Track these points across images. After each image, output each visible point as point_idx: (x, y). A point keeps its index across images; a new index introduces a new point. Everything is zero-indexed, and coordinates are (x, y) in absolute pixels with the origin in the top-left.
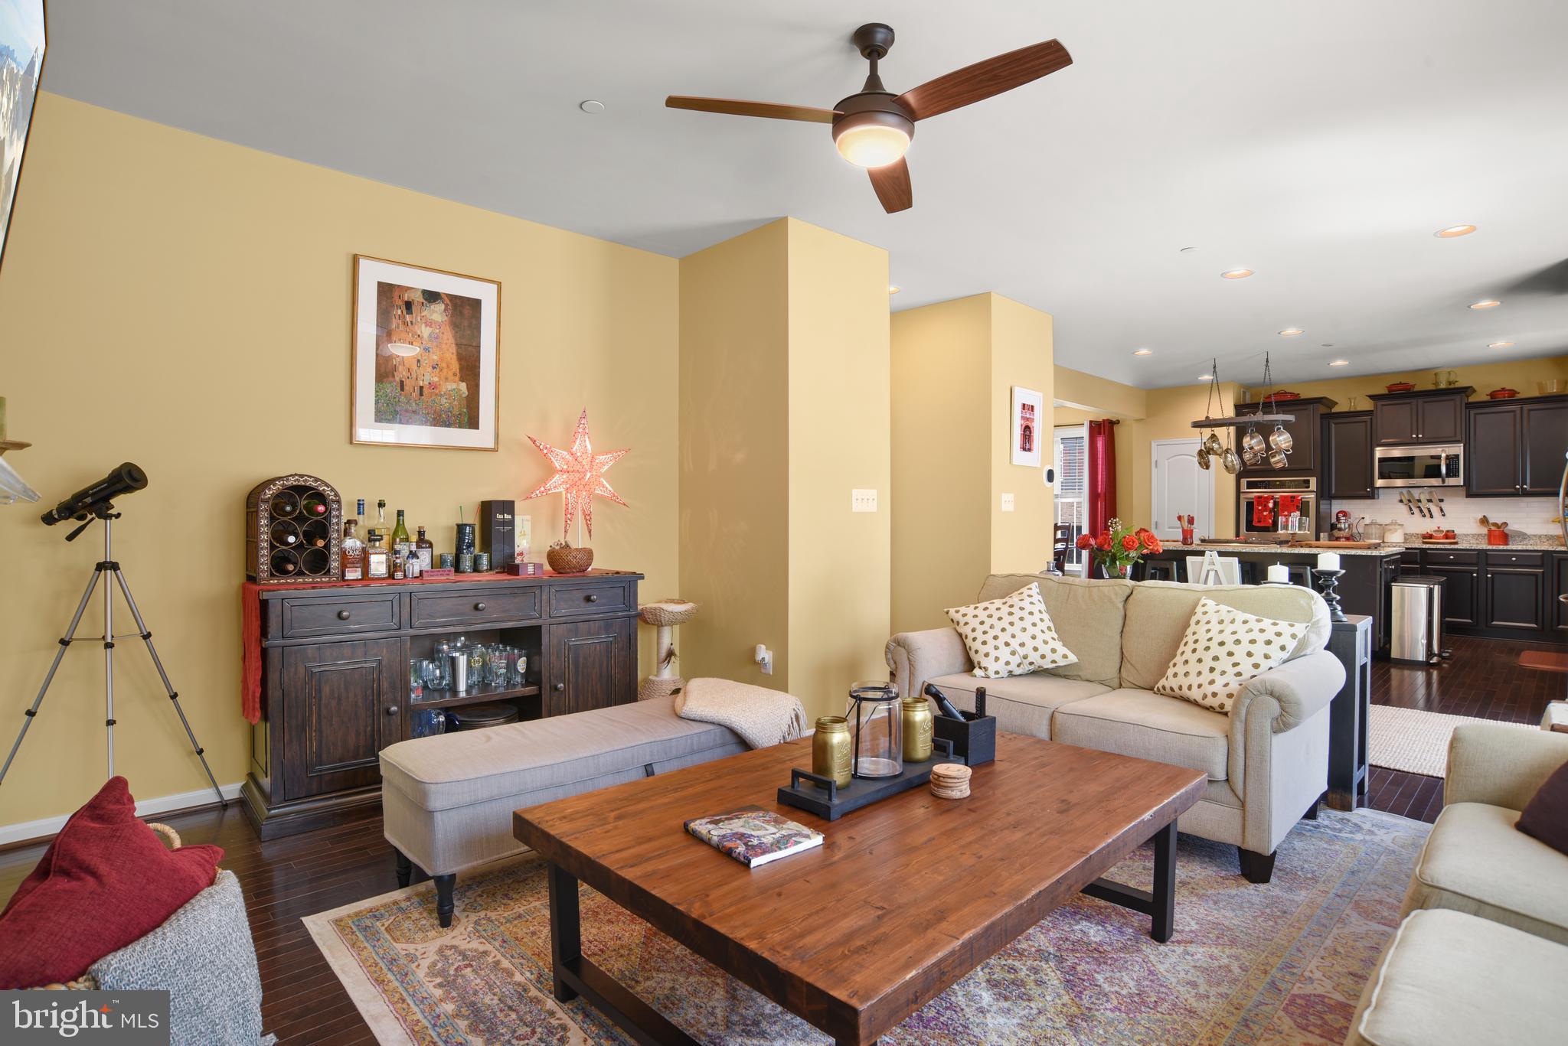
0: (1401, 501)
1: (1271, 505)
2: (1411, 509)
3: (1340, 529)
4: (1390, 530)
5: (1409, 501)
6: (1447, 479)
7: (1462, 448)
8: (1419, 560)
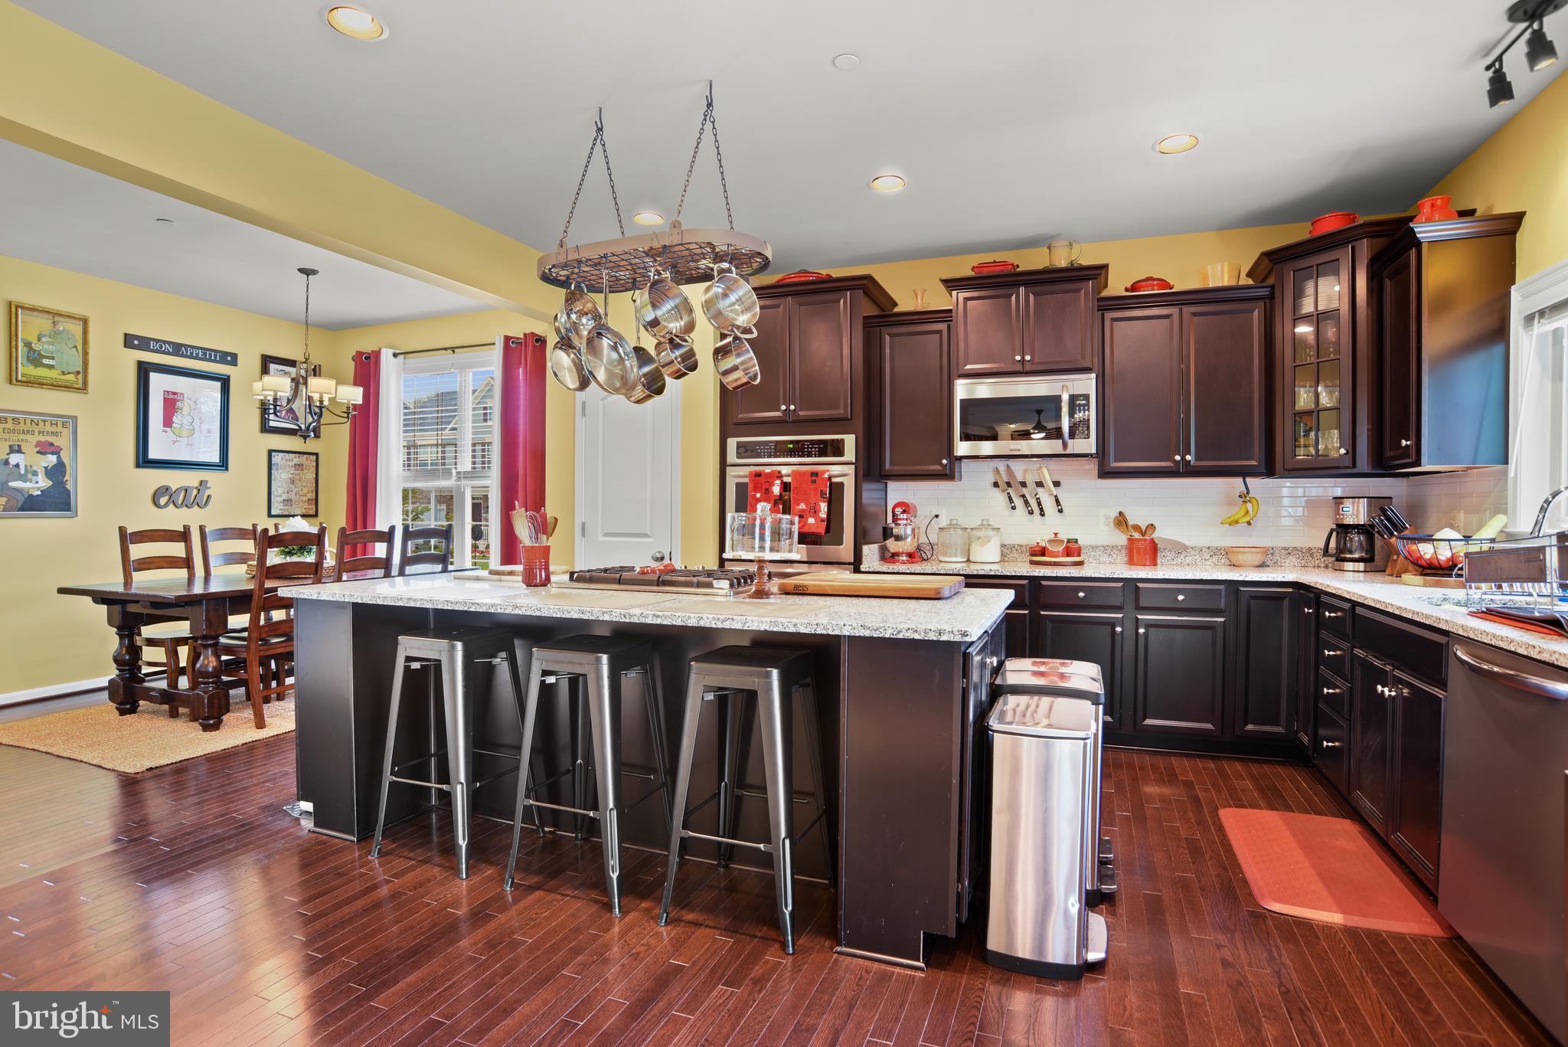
0: (996, 485)
1: (776, 490)
2: (1010, 499)
3: (898, 538)
4: (979, 538)
5: (1009, 484)
6: (1070, 442)
7: (1094, 381)
8: (1027, 600)
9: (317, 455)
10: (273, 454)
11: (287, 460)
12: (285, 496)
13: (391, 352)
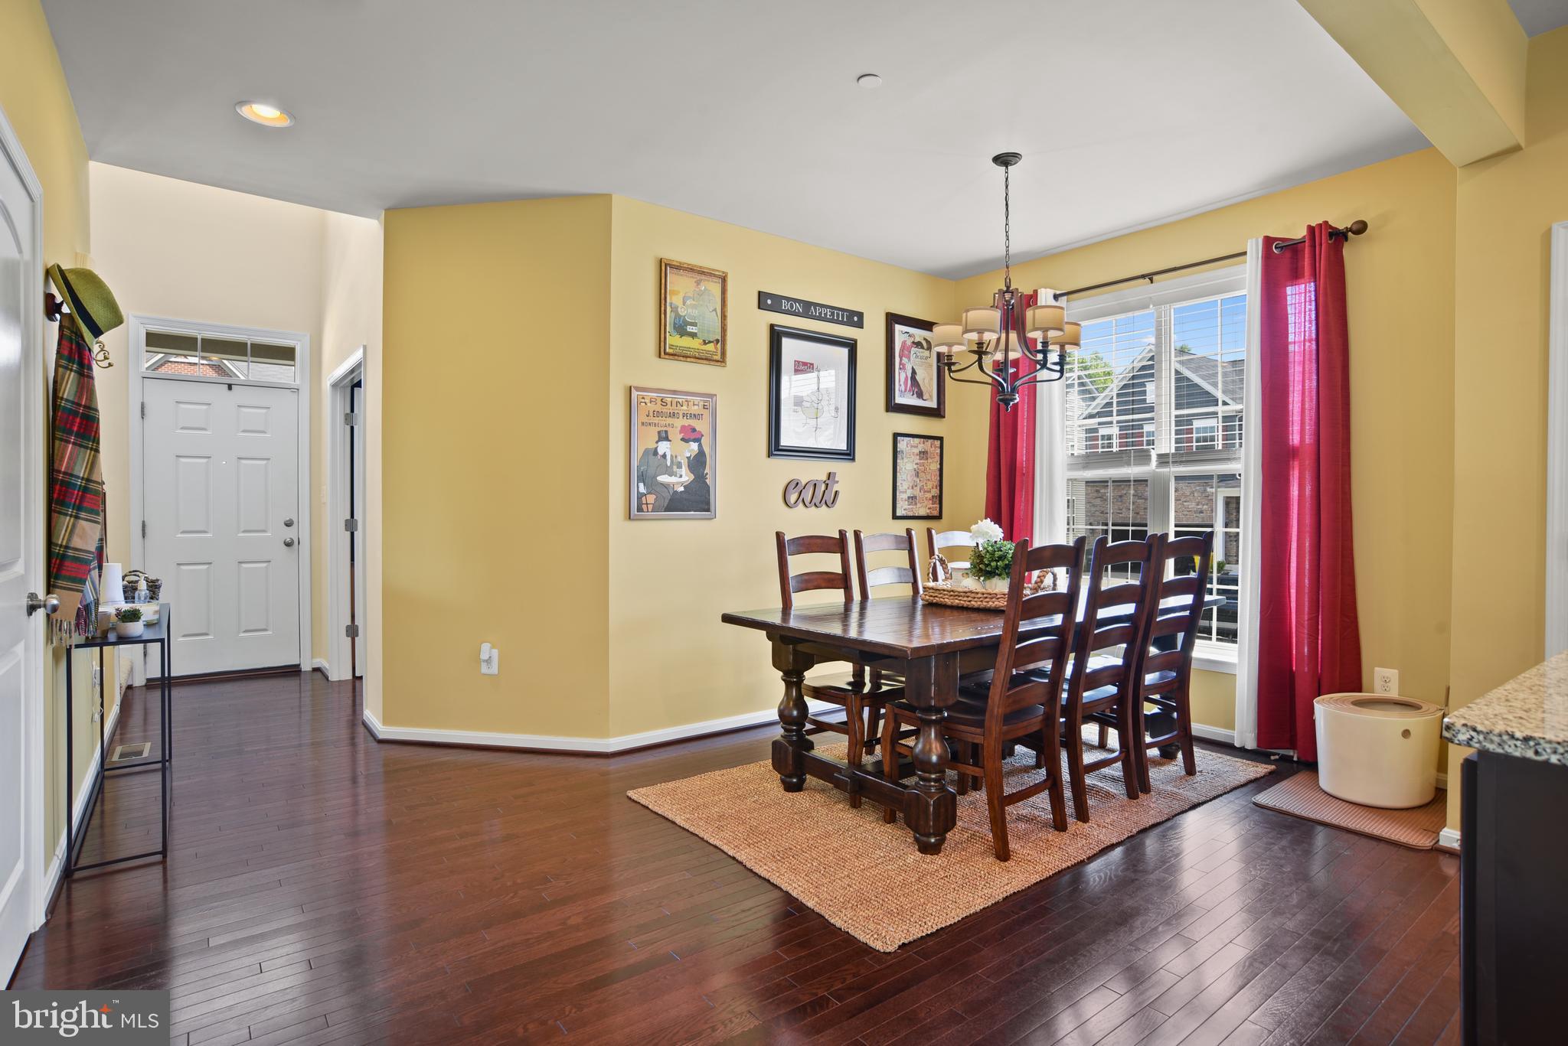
9: (941, 439)
10: (899, 438)
11: (912, 446)
12: (909, 493)
13: (1050, 293)
